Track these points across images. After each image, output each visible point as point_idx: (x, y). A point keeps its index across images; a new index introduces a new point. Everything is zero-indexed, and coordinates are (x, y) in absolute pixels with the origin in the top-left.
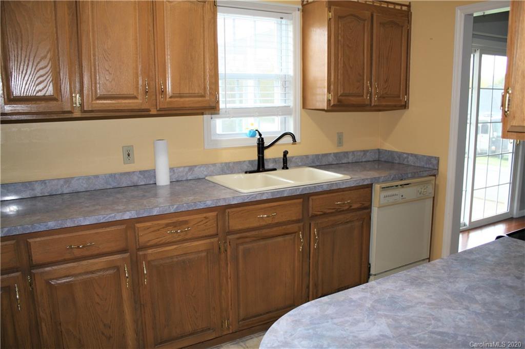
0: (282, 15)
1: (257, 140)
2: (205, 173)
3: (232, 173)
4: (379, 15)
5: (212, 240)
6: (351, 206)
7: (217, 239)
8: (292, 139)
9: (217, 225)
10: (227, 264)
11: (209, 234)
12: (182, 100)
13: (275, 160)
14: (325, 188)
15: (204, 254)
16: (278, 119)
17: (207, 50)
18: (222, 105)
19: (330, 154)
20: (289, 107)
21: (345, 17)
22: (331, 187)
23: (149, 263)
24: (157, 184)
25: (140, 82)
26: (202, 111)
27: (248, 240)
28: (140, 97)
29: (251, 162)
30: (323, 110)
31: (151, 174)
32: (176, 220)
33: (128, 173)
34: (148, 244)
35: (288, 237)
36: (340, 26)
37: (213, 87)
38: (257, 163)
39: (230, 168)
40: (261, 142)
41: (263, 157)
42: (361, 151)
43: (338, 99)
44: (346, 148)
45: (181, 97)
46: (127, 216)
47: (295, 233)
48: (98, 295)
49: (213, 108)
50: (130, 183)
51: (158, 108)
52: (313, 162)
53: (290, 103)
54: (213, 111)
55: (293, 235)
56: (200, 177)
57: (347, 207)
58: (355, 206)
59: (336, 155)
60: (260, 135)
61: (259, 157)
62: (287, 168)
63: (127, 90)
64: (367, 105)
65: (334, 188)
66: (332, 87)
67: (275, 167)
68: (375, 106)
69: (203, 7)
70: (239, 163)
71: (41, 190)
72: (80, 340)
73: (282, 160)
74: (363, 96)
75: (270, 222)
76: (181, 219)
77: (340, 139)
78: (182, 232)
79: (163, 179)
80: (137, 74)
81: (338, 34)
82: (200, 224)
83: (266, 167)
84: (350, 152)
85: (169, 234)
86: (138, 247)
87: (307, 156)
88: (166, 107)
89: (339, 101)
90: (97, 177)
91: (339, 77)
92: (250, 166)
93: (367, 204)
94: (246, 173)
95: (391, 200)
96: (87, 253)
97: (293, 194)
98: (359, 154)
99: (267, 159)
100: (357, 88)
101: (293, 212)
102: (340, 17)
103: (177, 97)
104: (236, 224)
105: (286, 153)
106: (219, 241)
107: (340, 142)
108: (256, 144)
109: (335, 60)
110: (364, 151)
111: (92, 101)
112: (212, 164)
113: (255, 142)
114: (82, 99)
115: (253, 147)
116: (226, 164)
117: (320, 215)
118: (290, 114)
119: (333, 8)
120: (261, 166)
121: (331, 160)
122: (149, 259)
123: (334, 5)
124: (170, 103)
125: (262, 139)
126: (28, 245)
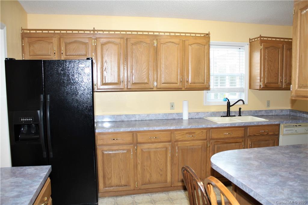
0: (240, 47)
1: (227, 102)
2: (203, 116)
3: (215, 116)
4: (287, 45)
5: (204, 141)
6: (268, 133)
7: (206, 141)
8: (242, 102)
9: (207, 136)
10: (210, 152)
11: (203, 138)
12: (195, 84)
13: (235, 112)
14: (255, 124)
15: (200, 147)
16: (238, 94)
17: (206, 65)
18: (211, 87)
19: (263, 110)
20: (243, 88)
21: (269, 47)
22: (258, 124)
23: (178, 147)
24: (183, 119)
25: (179, 77)
26: (204, 89)
27: (219, 143)
28: (179, 83)
29: (224, 112)
30: (258, 90)
31: (181, 114)
32: (190, 132)
33: (172, 114)
34: (179, 140)
35: (237, 144)
36: (266, 52)
37: (208, 79)
38: (226, 113)
39: (214, 114)
40: (229, 103)
41: (229, 110)
42: (279, 110)
43: (265, 85)
44: (271, 108)
45: (194, 83)
46: (172, 128)
47: (241, 142)
48: (159, 157)
49: (207, 88)
50: (172, 118)
51: (185, 88)
52: (254, 114)
53: (243, 86)
54: (207, 89)
55: (240, 143)
56: (201, 117)
57: (266, 134)
58: (270, 133)
59: (265, 111)
60: (228, 100)
61: (228, 110)
62: (241, 116)
63: (174, 80)
64: (280, 87)
65: (260, 124)
66: (262, 79)
67: (235, 115)
68: (284, 88)
69: (204, 47)
70: (218, 112)
71: (138, 118)
72: (151, 173)
73: (238, 112)
74: (278, 83)
75: (229, 137)
76: (192, 131)
77: (268, 103)
78: (192, 136)
79: (185, 117)
80: (178, 74)
81: (265, 55)
82: (200, 134)
83: (231, 115)
84: (273, 110)
85: (188, 137)
86: (175, 140)
87: (251, 111)
88: (188, 87)
89: (266, 86)
90: (159, 114)
91: (266, 75)
92: (224, 114)
93: (277, 133)
94: (221, 117)
95: (289, 132)
96: (156, 141)
97: (240, 125)
98: (278, 111)
99: (231, 111)
100: (275, 80)
101: (240, 133)
102: (267, 48)
103: (193, 83)
104: (215, 136)
105: (240, 109)
106: (207, 142)
107: (268, 105)
108: (227, 104)
109: (263, 67)
110: (281, 110)
111: (161, 84)
112: (207, 112)
113: (226, 103)
114: (157, 84)
115: (225, 105)
116: (213, 112)
117: (253, 136)
118: (243, 92)
119: (263, 44)
120: (228, 114)
121: (263, 113)
122: (179, 146)
123: (263, 43)
124: (190, 86)
125: (229, 102)
126: (137, 135)
